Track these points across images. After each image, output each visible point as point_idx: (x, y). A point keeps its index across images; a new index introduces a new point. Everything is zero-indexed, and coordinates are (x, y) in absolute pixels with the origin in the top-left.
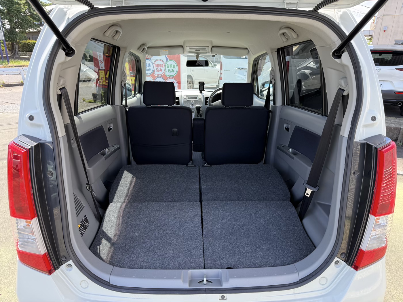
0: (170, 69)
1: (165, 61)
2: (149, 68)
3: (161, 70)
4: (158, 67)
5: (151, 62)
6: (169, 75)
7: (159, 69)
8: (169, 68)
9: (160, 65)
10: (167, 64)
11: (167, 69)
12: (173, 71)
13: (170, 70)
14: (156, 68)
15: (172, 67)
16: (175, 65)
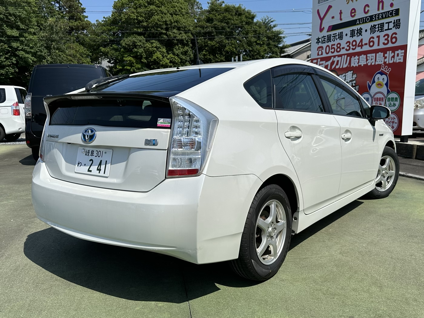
1: (386, 95)
4: (377, 101)
5: (370, 95)
8: (390, 102)
9: (380, 98)
10: (388, 97)
11: (387, 103)
12: (394, 105)
13: (391, 104)
14: (375, 102)
15: (394, 100)
16: (397, 98)
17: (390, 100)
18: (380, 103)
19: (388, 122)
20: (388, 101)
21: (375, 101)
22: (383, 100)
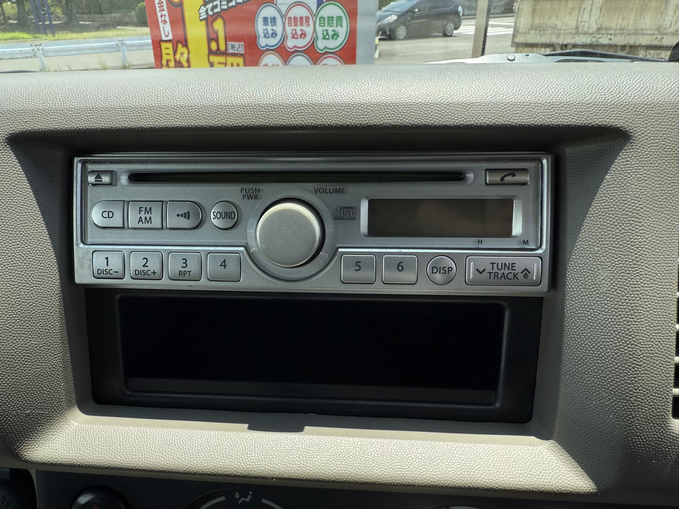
2: (273, 30)
3: (303, 35)
6: (326, 48)
7: (299, 33)
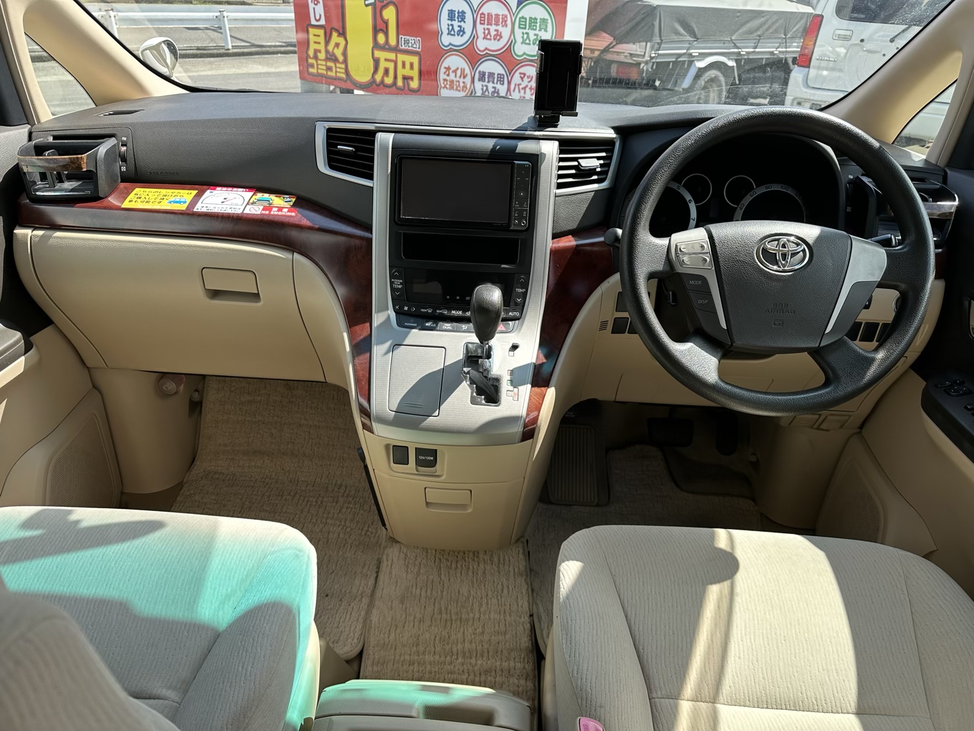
0: (527, 33)
1: (514, 6)
2: (460, 26)
3: (498, 36)
4: (489, 24)
6: (524, 54)
7: (493, 33)
8: (525, 31)
9: (497, 16)
10: (520, 15)
11: (518, 32)
13: (528, 37)
14: (483, 26)
15: (538, 25)
16: (547, 20)
17: (525, 25)
18: (497, 31)
19: (521, 87)
20: (520, 28)
21: (484, 24)
22: (506, 21)
